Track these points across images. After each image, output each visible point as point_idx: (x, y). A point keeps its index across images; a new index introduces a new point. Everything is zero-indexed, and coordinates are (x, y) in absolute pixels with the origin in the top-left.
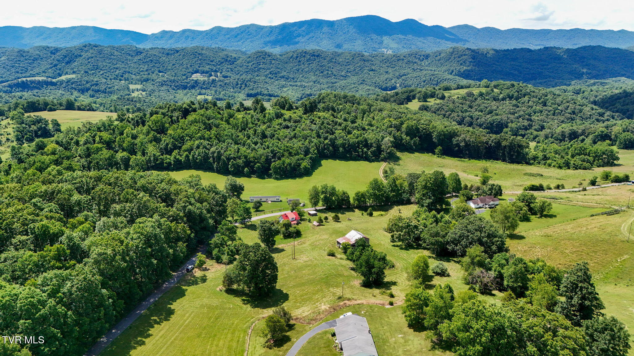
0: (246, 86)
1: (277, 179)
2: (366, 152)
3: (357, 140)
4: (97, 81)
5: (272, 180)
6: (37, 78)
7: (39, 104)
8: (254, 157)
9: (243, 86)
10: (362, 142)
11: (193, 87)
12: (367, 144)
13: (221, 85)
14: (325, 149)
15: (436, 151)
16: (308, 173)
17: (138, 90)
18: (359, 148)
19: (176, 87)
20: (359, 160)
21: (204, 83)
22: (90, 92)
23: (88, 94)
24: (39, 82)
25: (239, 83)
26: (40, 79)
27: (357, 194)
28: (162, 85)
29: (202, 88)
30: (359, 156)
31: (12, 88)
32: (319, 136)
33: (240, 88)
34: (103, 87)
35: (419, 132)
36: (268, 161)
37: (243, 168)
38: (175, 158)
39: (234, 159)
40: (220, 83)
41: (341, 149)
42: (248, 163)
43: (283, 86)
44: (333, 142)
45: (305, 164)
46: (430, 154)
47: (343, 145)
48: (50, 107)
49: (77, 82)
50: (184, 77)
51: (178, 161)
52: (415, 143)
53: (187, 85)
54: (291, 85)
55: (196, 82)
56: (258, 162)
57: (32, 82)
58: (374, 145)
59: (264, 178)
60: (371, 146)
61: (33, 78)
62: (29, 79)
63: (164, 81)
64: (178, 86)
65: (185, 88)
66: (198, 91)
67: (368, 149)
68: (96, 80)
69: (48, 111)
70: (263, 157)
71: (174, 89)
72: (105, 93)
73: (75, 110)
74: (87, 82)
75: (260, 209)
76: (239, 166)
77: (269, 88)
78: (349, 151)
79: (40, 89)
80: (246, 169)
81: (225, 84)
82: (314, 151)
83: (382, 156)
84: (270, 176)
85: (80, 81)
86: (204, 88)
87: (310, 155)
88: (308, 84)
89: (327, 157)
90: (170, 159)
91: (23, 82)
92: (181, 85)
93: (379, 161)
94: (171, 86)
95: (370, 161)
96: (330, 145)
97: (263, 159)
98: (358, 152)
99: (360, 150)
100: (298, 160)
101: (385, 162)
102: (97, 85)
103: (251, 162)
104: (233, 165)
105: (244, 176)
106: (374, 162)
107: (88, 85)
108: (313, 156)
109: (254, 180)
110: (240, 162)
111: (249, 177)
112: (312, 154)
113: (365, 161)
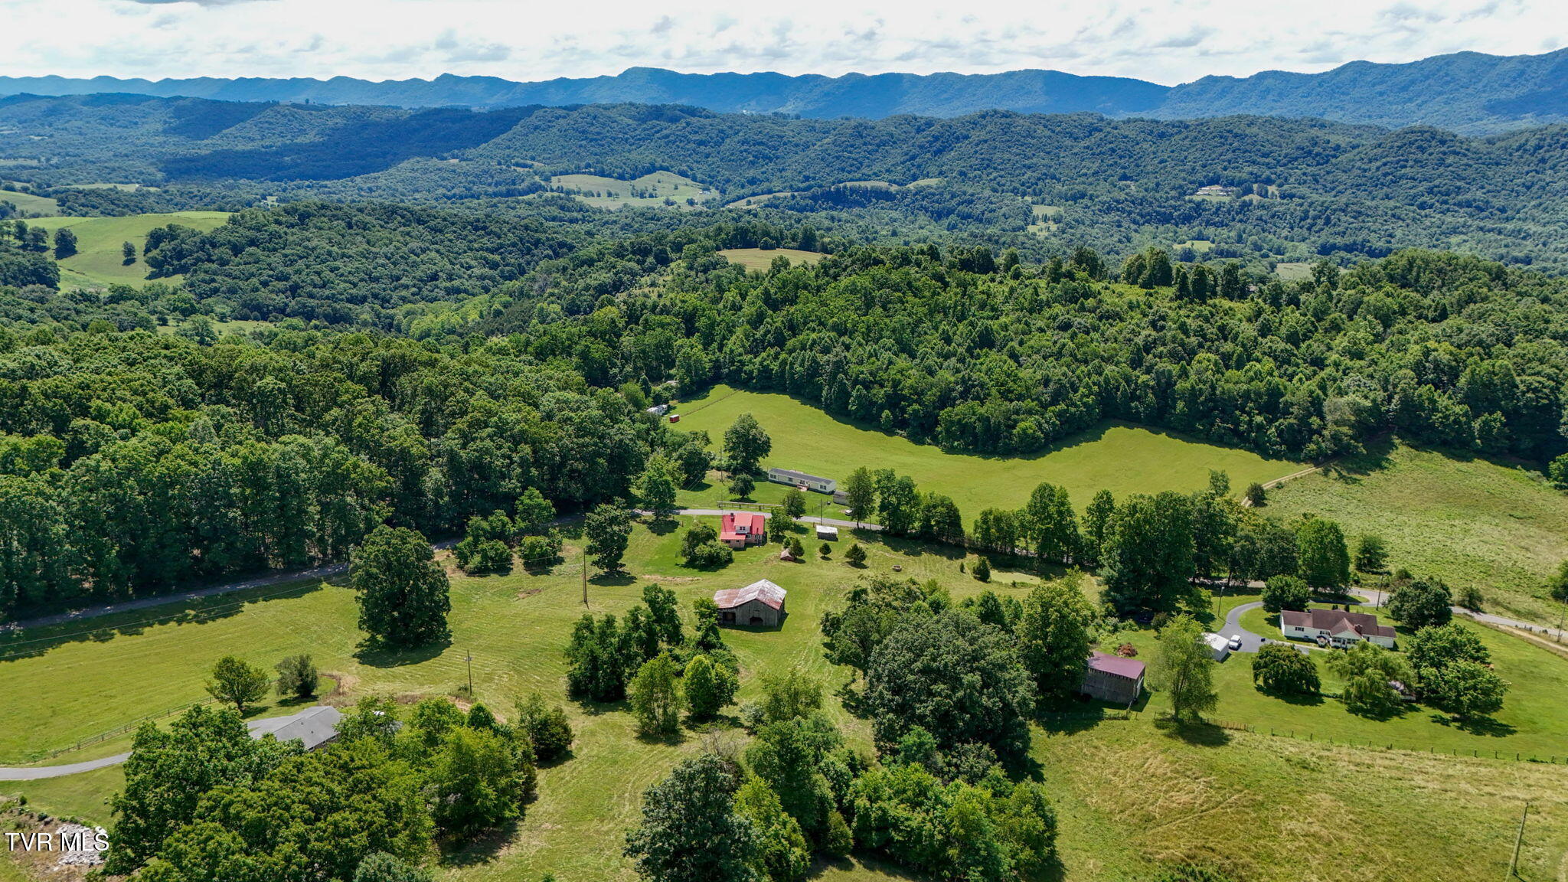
0: (1328, 221)
1: (951, 450)
2: (1260, 427)
3: (1245, 387)
4: (972, 195)
5: (937, 450)
6: (863, 184)
8: (911, 387)
9: (1321, 222)
10: (1259, 395)
11: (1187, 219)
12: (1272, 403)
13: (1260, 219)
14: (1133, 397)
15: (1553, 466)
16: (1032, 448)
17: (1046, 219)
18: (1243, 412)
19: (1142, 216)
20: (1232, 446)
21: (1218, 209)
22: (953, 218)
23: (945, 222)
24: (866, 191)
25: (1312, 213)
26: (869, 184)
27: (985, 515)
28: (1109, 210)
29: (1208, 223)
30: (1236, 432)
31: (816, 202)
32: (1136, 362)
33: (1309, 229)
34: (979, 208)
35: (1513, 396)
36: (946, 399)
37: (882, 408)
38: (761, 363)
39: (867, 385)
40: (1259, 213)
41: (1180, 405)
42: (895, 401)
43: (1455, 231)
44: (1165, 388)
45: (1027, 424)
46: (1533, 474)
47: (1193, 394)
49: (934, 194)
50: (1173, 193)
51: (765, 371)
52: (1486, 426)
53: (1171, 214)
54: (1481, 229)
55: (1199, 207)
56: (919, 402)
57: (853, 190)
58: (1295, 410)
59: (923, 443)
60: (1286, 412)
62: (849, 184)
63: (1118, 202)
64: (1148, 214)
65: (1165, 219)
66: (1196, 229)
67: (1270, 422)
68: (971, 191)
69: (762, 248)
70: (934, 390)
71: (1135, 222)
72: (981, 221)
74: (953, 196)
76: (873, 404)
77: (1399, 233)
78: (1206, 415)
79: (864, 206)
80: (886, 413)
81: (1273, 217)
82: (1083, 396)
83: (1312, 446)
84: (936, 441)
85: (941, 194)
86: (1214, 224)
87: (1063, 406)
88: (1540, 229)
89: (1131, 420)
90: (754, 364)
91: (838, 190)
92: (1158, 213)
93: (1298, 461)
94: (1130, 213)
95: (1266, 455)
96: (1152, 388)
97: (929, 397)
98: (1237, 423)
99: (1245, 418)
100: (1017, 412)
101: (1317, 466)
102: (970, 202)
103: (904, 398)
104: (858, 397)
105: (878, 427)
106: (1279, 459)
107: (953, 203)
108: (1073, 410)
109: (900, 441)
110: (879, 393)
111: (889, 432)
112: (1074, 405)
113: (1251, 450)
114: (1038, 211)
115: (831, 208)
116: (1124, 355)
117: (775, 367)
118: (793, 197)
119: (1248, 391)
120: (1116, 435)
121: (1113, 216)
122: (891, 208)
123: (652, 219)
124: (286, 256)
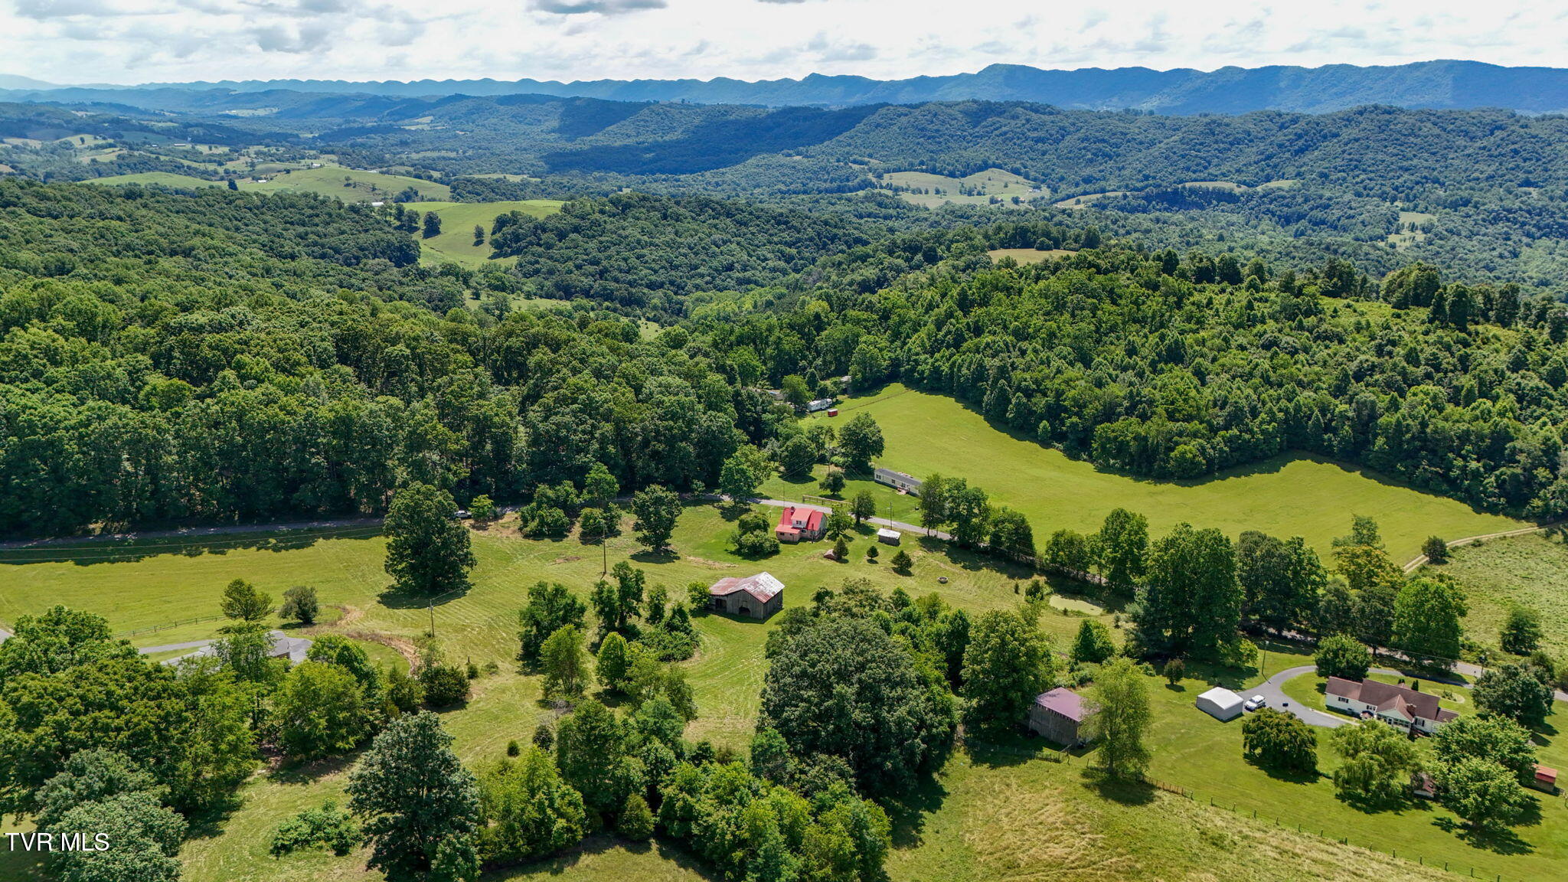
1: (1105, 469)
2: (1476, 474)
3: (1464, 426)
4: (1330, 199)
5: (1090, 466)
6: (1204, 185)
8: (1074, 399)
10: (1481, 437)
14: (1328, 428)
16: (1190, 474)
18: (1458, 455)
19: (1539, 229)
20: (1438, 493)
22: (1303, 223)
23: (1293, 227)
24: (1207, 192)
26: (1210, 185)
30: (1445, 477)
31: (1149, 202)
34: (1335, 214)
36: (1109, 413)
37: (1041, 418)
39: (1029, 394)
41: (1380, 441)
42: (1055, 412)
44: (1367, 418)
45: (1189, 448)
47: (1398, 431)
48: (1042, 242)
49: (1284, 198)
51: (937, 372)
56: (1079, 415)
57: (1192, 191)
58: (1521, 457)
59: (1078, 459)
60: (1512, 460)
61: (1197, 184)
62: (1188, 185)
67: (1490, 470)
68: (1328, 194)
69: (1038, 249)
71: (1528, 235)
72: (1336, 228)
74: (1306, 201)
76: (1032, 413)
78: (1412, 456)
79: (1202, 208)
80: (1044, 423)
82: (1265, 423)
83: (1536, 502)
84: (1089, 457)
85: (1294, 197)
87: (1235, 431)
89: (1322, 453)
91: (1176, 191)
93: (1518, 518)
94: (1523, 224)
95: (1479, 507)
96: (1351, 420)
97: (1093, 409)
98: (1449, 468)
99: (1459, 462)
100: (1180, 434)
101: (1540, 526)
102: (1327, 207)
103: (1066, 410)
104: (1018, 405)
105: (1034, 438)
106: (1495, 512)
107: (1306, 207)
108: (1247, 436)
109: (1055, 454)
110: (1040, 403)
111: (1046, 444)
112: (1250, 431)
113: (1461, 500)
114: (1406, 218)
115: (1166, 209)
116: (1329, 380)
117: (945, 368)
118: (1125, 197)
119: (1467, 432)
120: (1301, 470)
121: (1502, 227)
122: (1232, 212)
123: (962, 217)
124: (601, 242)
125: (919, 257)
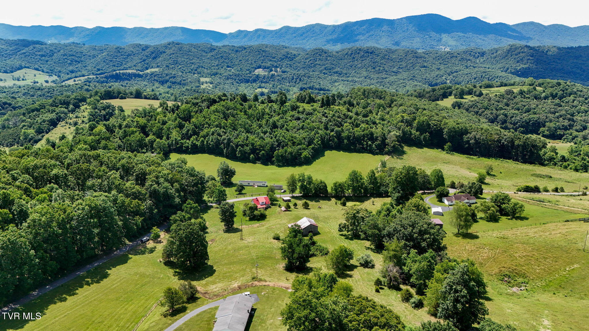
0: (300, 80)
1: (279, 166)
2: (370, 145)
3: (363, 133)
4: (175, 74)
5: (274, 167)
6: (127, 71)
7: (114, 93)
8: (259, 145)
9: (298, 80)
10: (367, 135)
11: (255, 81)
12: (372, 137)
13: (278, 80)
14: (330, 140)
15: (445, 147)
16: (308, 162)
17: (206, 83)
18: (364, 141)
20: (363, 153)
21: (264, 77)
22: (169, 84)
23: (166, 85)
24: (129, 74)
25: (295, 77)
26: (130, 71)
27: (335, 184)
28: (228, 79)
29: (262, 82)
30: (363, 148)
31: (108, 79)
32: (326, 128)
33: (295, 83)
34: (179, 80)
35: (430, 128)
36: (273, 149)
37: (250, 154)
38: (192, 143)
39: (242, 146)
40: (278, 78)
41: (346, 141)
42: (254, 150)
43: (335, 81)
44: (339, 135)
45: (305, 153)
46: (440, 150)
47: (348, 137)
48: (122, 96)
49: (159, 75)
50: (248, 72)
51: (194, 146)
52: (425, 138)
53: (249, 79)
54: (342, 80)
55: (258, 76)
56: (263, 150)
57: (124, 74)
58: (379, 138)
59: (268, 165)
60: (376, 139)
61: (125, 71)
62: (121, 72)
63: (230, 75)
64: (241, 80)
65: (247, 81)
66: (259, 84)
67: (373, 143)
68: (174, 73)
69: (120, 99)
70: (268, 145)
72: (181, 84)
73: (142, 98)
74: (167, 75)
75: (243, 192)
76: (245, 153)
77: (321, 82)
78: (354, 144)
79: (130, 80)
80: (252, 156)
81: (283, 79)
82: (317, 142)
83: (386, 150)
84: (273, 163)
85: (162, 74)
86: (264, 82)
87: (313, 146)
88: (359, 80)
89: (331, 148)
90: (188, 143)
91: (117, 74)
92: (245, 79)
93: (383, 155)
95: (374, 154)
96: (335, 136)
97: (268, 147)
98: (363, 145)
99: (365, 143)
100: (300, 149)
101: (389, 155)
102: (174, 77)
103: (257, 149)
104: (240, 151)
105: (250, 161)
106: (378, 155)
107: (167, 78)
108: (316, 146)
109: (259, 165)
110: (247, 149)
111: (254, 163)
112: (315, 145)
113: (369, 153)
114: (202, 80)
115: (115, 81)
116: (322, 126)
117: (198, 144)
118: (97, 78)
119: (364, 134)
120: (327, 153)
122: (141, 81)
125: (71, 106)
